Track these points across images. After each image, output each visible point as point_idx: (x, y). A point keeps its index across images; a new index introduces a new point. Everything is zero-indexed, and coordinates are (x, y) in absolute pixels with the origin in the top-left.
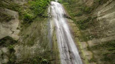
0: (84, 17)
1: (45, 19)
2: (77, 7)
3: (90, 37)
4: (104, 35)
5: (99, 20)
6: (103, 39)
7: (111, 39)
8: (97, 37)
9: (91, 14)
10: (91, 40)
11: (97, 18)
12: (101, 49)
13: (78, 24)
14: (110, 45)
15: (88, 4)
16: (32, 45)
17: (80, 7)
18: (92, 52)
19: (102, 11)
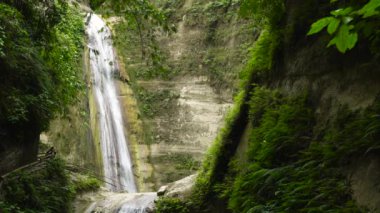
0: (157, 86)
3: (158, 136)
4: (178, 138)
5: (179, 106)
6: (175, 147)
7: (185, 150)
9: (172, 83)
10: (158, 143)
12: (167, 164)
13: (141, 101)
14: (181, 159)
18: (153, 167)
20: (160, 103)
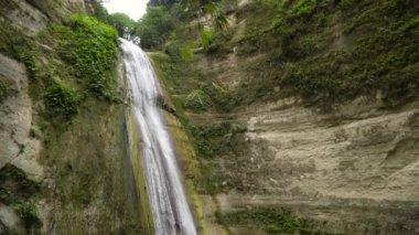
0: (211, 119)
1: (112, 107)
2: (191, 80)
3: (224, 183)
4: (258, 185)
5: (249, 141)
6: (255, 197)
7: (274, 202)
8: (241, 190)
9: (232, 115)
10: (226, 193)
11: (247, 134)
12: (250, 225)
13: (194, 136)
14: (272, 217)
15: (225, 80)
16: (86, 203)
17: (203, 83)
18: (227, 230)
19: (261, 117)
20: (219, 140)
